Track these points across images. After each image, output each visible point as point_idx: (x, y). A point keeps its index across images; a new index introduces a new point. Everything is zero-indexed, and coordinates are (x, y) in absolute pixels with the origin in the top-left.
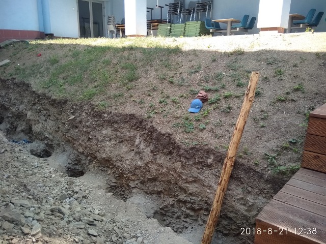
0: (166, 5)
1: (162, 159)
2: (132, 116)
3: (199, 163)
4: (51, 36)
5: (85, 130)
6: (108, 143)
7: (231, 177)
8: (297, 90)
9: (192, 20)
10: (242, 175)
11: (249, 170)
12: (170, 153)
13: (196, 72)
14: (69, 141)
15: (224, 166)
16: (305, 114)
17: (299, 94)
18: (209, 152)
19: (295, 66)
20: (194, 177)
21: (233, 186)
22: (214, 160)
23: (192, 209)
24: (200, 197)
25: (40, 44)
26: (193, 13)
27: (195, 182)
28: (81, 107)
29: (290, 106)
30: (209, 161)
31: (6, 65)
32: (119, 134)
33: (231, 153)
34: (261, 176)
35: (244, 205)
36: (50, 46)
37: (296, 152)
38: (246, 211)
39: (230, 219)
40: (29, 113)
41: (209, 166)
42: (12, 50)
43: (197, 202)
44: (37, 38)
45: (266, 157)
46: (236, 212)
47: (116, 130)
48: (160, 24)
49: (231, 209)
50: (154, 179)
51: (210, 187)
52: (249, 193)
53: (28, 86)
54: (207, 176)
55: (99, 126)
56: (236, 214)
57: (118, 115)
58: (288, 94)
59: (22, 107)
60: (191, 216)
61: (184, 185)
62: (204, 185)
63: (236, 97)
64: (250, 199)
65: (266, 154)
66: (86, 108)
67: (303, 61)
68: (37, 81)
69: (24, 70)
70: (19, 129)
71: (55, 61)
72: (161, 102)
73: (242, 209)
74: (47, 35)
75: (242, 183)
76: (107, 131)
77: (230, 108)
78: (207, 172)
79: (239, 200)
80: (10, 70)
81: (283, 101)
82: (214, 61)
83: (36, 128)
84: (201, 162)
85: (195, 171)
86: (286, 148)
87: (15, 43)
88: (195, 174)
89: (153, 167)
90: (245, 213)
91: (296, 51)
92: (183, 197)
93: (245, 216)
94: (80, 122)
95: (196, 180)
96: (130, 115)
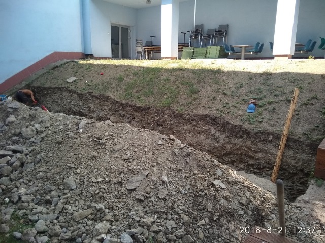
0: (188, 32)
1: (235, 141)
2: (206, 116)
3: (263, 140)
4: (91, 56)
5: (169, 126)
6: (188, 134)
7: (286, 146)
8: (314, 98)
9: (212, 45)
10: (292, 144)
11: (296, 141)
12: (241, 137)
13: (241, 87)
15: (282, 140)
16: (321, 112)
17: (315, 100)
18: (269, 134)
19: (309, 83)
20: (260, 149)
21: (286, 151)
22: (273, 138)
23: (259, 168)
24: (264, 161)
26: (212, 39)
27: (260, 152)
28: (163, 111)
29: (312, 107)
30: (270, 139)
31: (76, 82)
32: (196, 128)
33: (285, 132)
34: (303, 143)
35: (294, 160)
37: (320, 131)
38: (295, 163)
39: (285, 169)
40: (112, 118)
41: (270, 142)
43: (262, 164)
45: (304, 134)
46: (289, 165)
47: (194, 125)
48: (184, 47)
49: (285, 164)
50: (229, 154)
51: (271, 153)
52: (297, 153)
54: (269, 148)
55: (180, 123)
56: (289, 166)
57: (195, 116)
58: (308, 100)
59: (102, 114)
60: (258, 173)
61: (253, 155)
62: (267, 153)
63: (276, 103)
64: (298, 156)
65: (304, 133)
66: (167, 112)
67: (313, 80)
72: (224, 107)
73: (293, 162)
74: (88, 55)
75: (292, 148)
76: (187, 127)
77: (275, 109)
78: (269, 145)
79: (291, 157)
81: (306, 105)
82: (251, 79)
84: (264, 140)
85: (260, 146)
86: (314, 129)
88: (261, 147)
89: (228, 147)
90: (295, 164)
91: (307, 73)
92: (251, 162)
93: (295, 166)
94: (164, 122)
95: (261, 151)
96: (205, 115)
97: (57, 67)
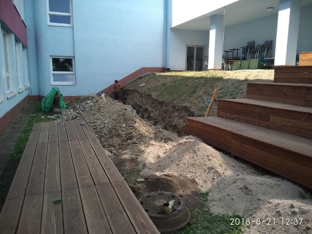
0: (241, 48)
4: (168, 70)
14: (163, 119)
25: (162, 75)
28: (169, 104)
31: (143, 86)
32: (180, 115)
36: (165, 77)
40: (150, 108)
42: (147, 78)
44: (161, 72)
47: (180, 113)
48: (235, 61)
53: (151, 96)
55: (174, 111)
59: (147, 106)
68: (155, 94)
69: (150, 89)
70: (145, 116)
71: (164, 85)
74: (167, 69)
76: (176, 114)
80: (144, 89)
83: (152, 115)
87: (149, 74)
94: (168, 110)
97: (141, 77)
